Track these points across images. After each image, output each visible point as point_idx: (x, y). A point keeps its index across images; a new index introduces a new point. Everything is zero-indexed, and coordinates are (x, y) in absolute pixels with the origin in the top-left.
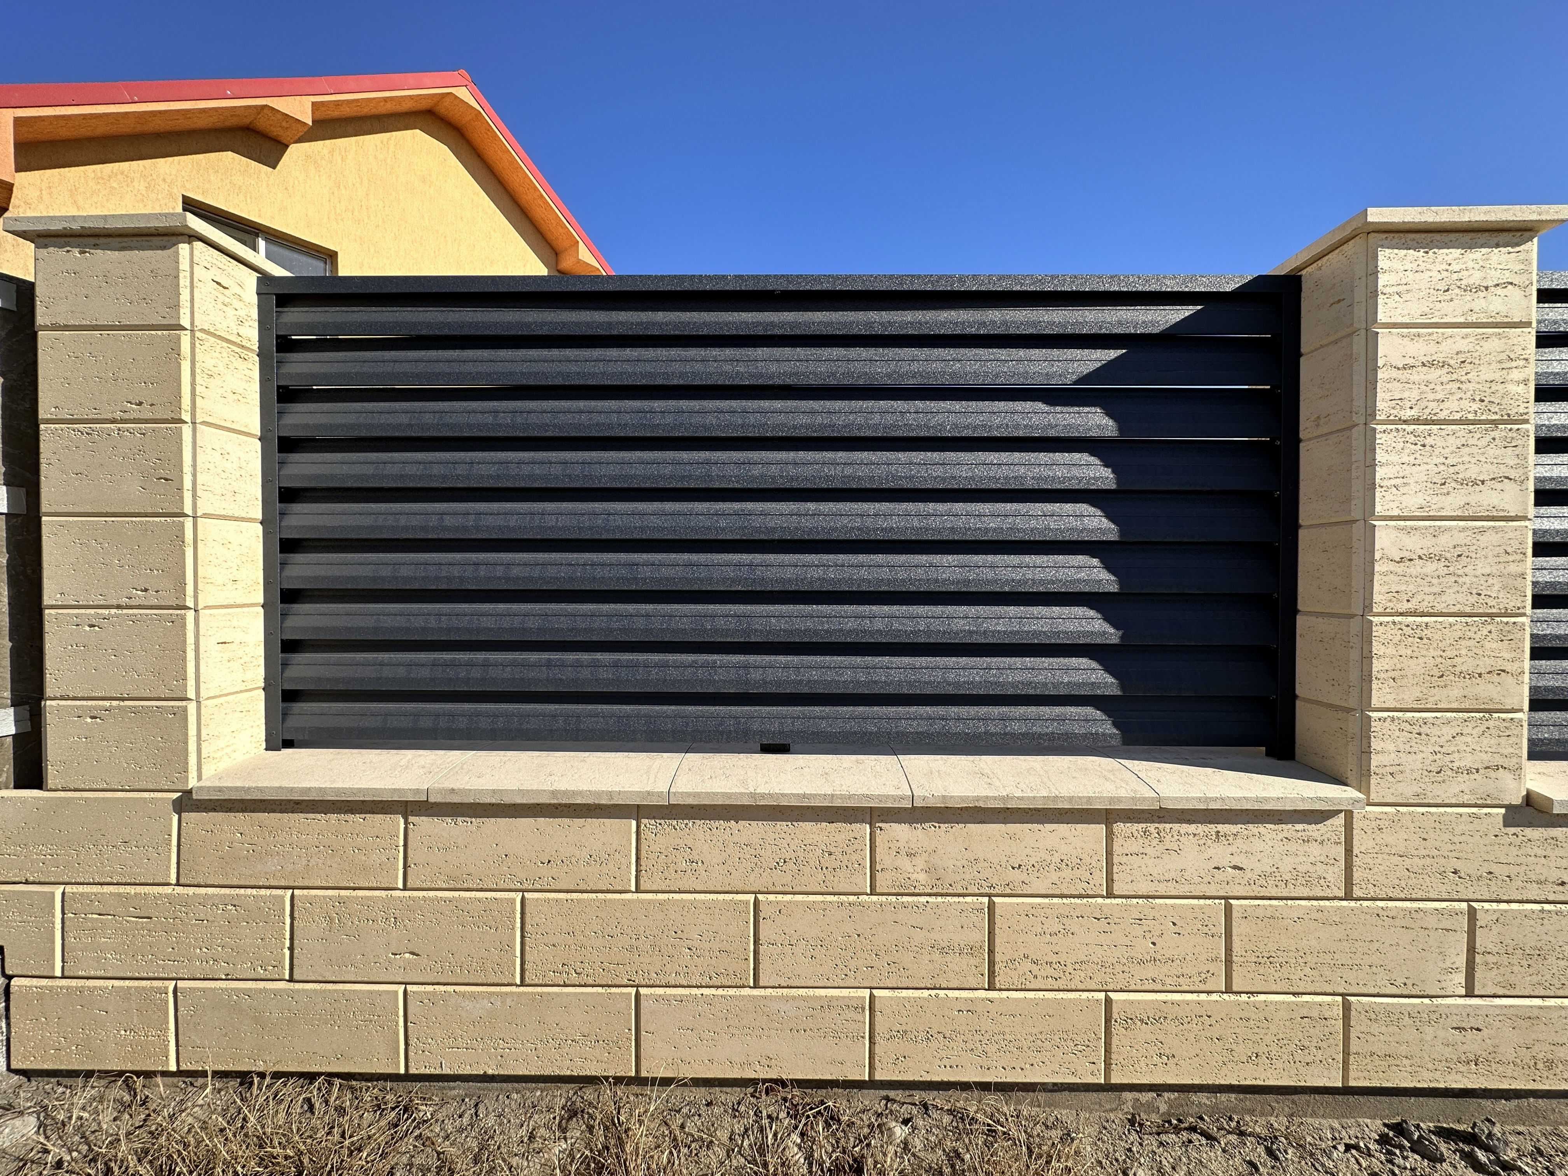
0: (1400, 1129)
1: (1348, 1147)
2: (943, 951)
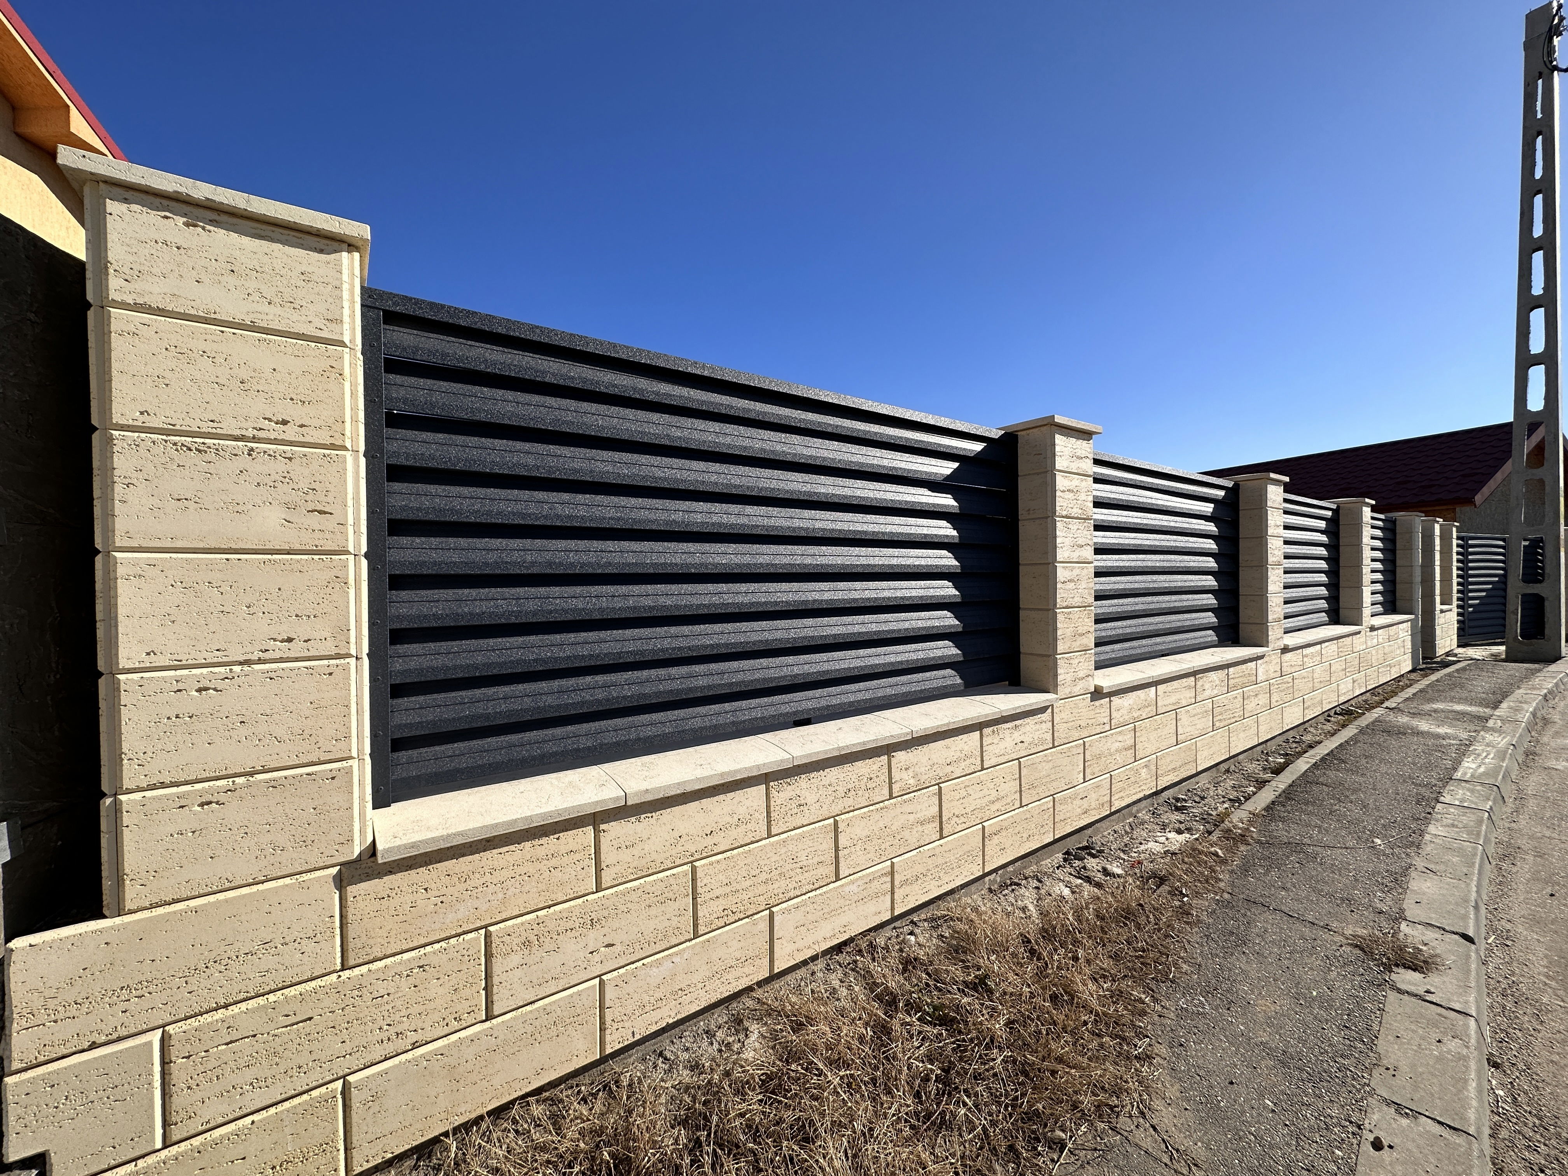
0: (1067, 853)
1: (1058, 868)
2: (922, 824)
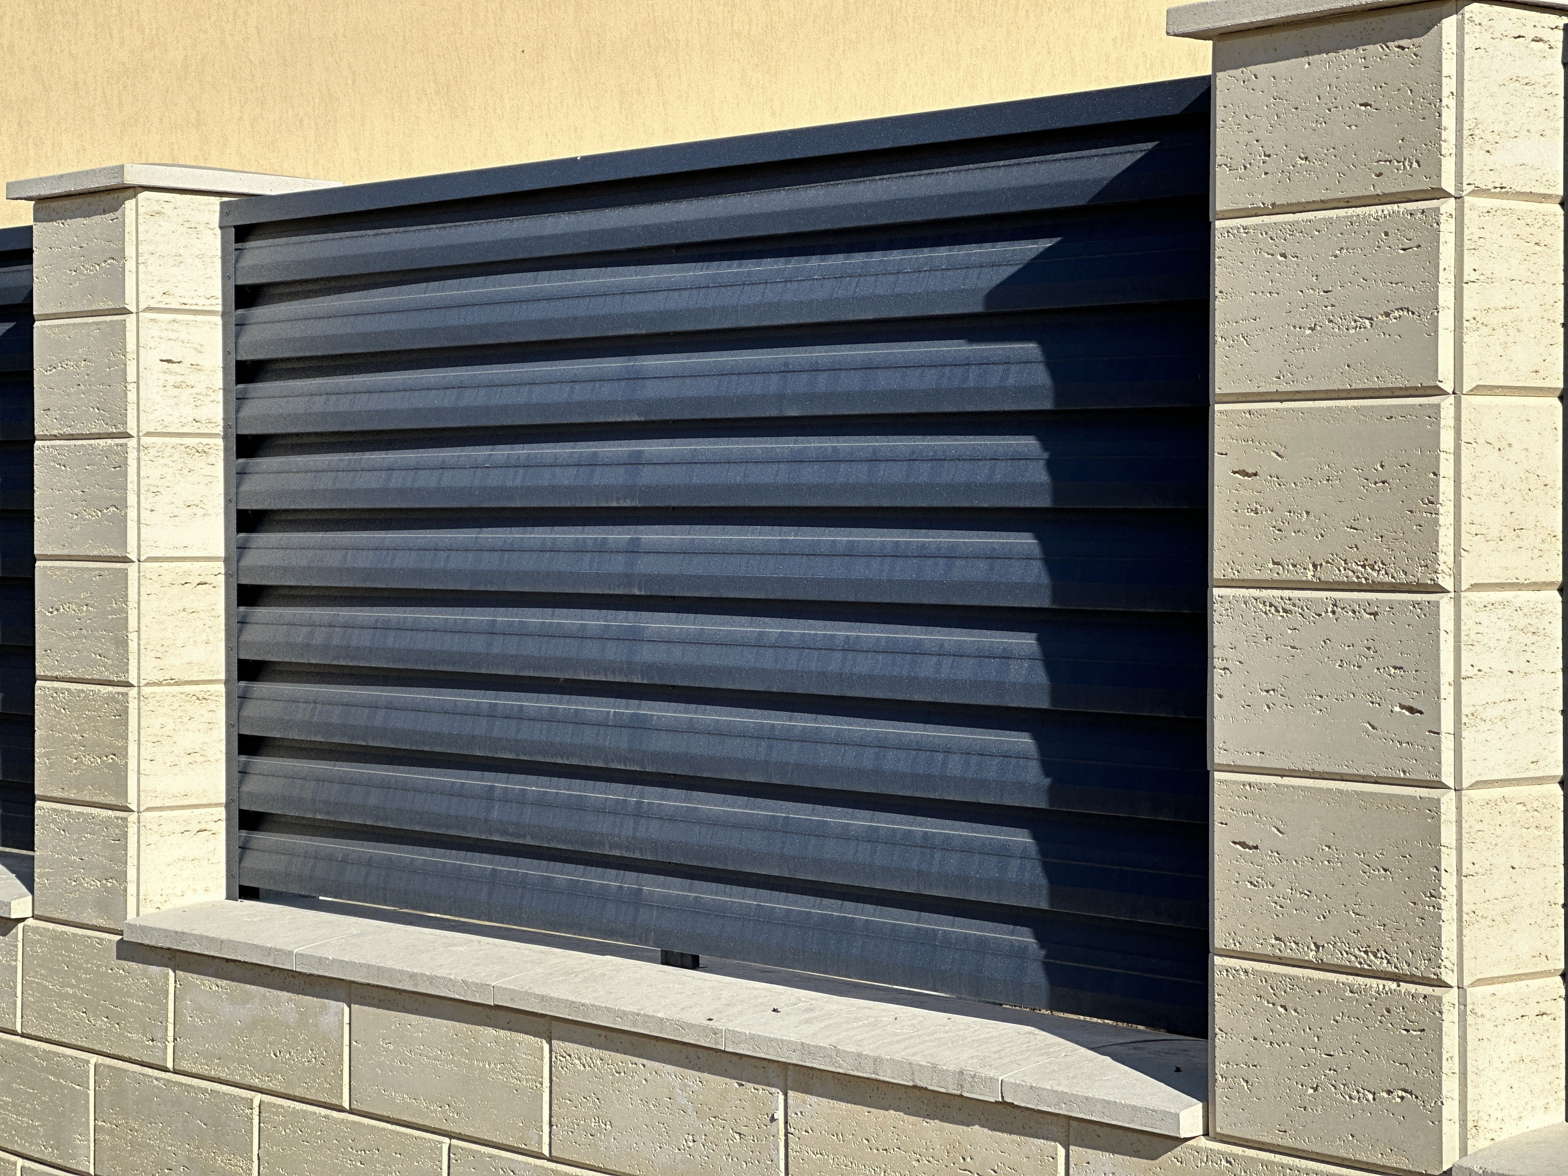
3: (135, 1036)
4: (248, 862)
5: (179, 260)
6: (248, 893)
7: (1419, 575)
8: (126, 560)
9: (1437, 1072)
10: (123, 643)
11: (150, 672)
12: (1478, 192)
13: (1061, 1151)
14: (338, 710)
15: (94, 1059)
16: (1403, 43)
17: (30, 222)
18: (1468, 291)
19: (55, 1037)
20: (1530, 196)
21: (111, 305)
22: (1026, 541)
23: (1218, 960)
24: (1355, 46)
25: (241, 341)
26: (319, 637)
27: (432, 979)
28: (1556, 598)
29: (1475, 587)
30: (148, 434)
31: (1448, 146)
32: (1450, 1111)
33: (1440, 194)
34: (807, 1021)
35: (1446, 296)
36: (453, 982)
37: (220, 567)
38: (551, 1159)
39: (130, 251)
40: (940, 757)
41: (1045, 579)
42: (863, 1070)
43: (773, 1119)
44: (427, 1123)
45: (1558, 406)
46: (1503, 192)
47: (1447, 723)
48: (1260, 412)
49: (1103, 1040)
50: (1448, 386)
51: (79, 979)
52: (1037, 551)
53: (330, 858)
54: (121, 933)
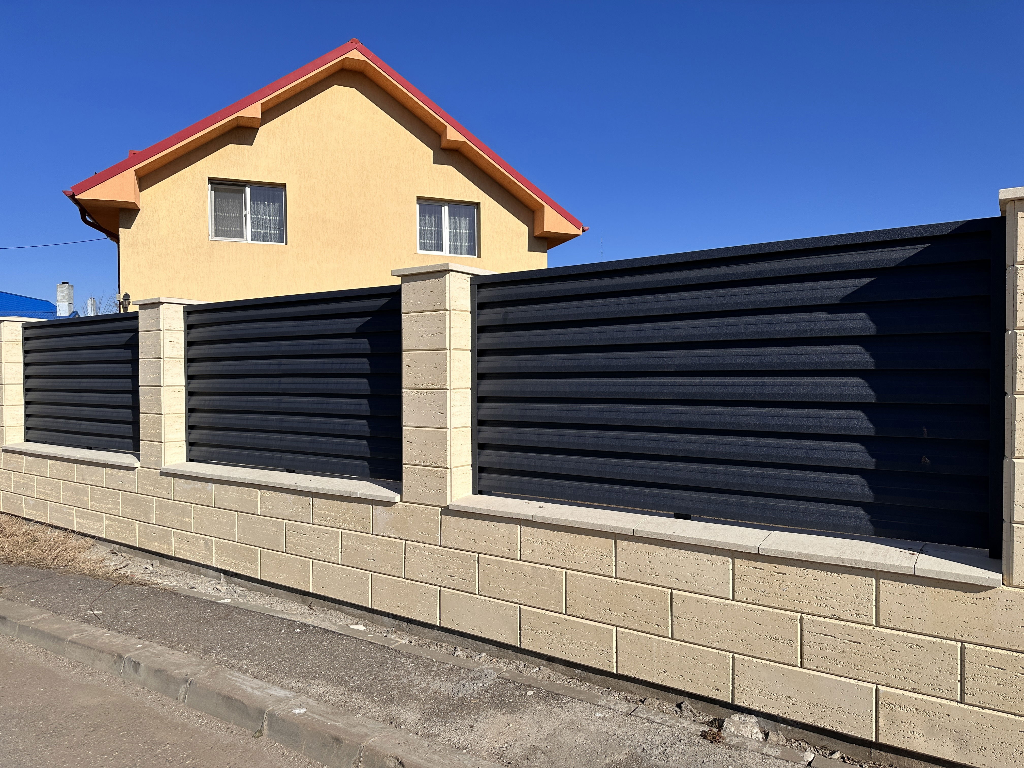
3: (164, 493)
4: (191, 453)
5: (173, 319)
6: (191, 460)
7: (443, 386)
8: (161, 386)
9: (446, 485)
10: (160, 405)
11: (166, 412)
12: (453, 310)
13: (371, 507)
14: (211, 419)
15: (155, 498)
16: (439, 279)
17: (138, 310)
18: (452, 329)
19: (145, 494)
20: (464, 311)
21: (157, 329)
22: (365, 380)
23: (403, 466)
24: (429, 280)
25: (188, 337)
26: (207, 403)
27: (233, 478)
28: (470, 391)
29: (454, 389)
30: (166, 358)
31: (447, 300)
32: (449, 493)
33: (446, 310)
34: (318, 483)
35: (448, 330)
36: (238, 478)
37: (184, 388)
38: (260, 515)
39: (161, 317)
40: (347, 426)
41: (369, 388)
42: (329, 492)
43: (310, 504)
44: (232, 509)
45: (470, 353)
46: (458, 310)
47: (448, 416)
48: (412, 353)
49: (381, 483)
50: (448, 348)
51: (151, 480)
52: (367, 382)
53: (210, 452)
54: (160, 470)
